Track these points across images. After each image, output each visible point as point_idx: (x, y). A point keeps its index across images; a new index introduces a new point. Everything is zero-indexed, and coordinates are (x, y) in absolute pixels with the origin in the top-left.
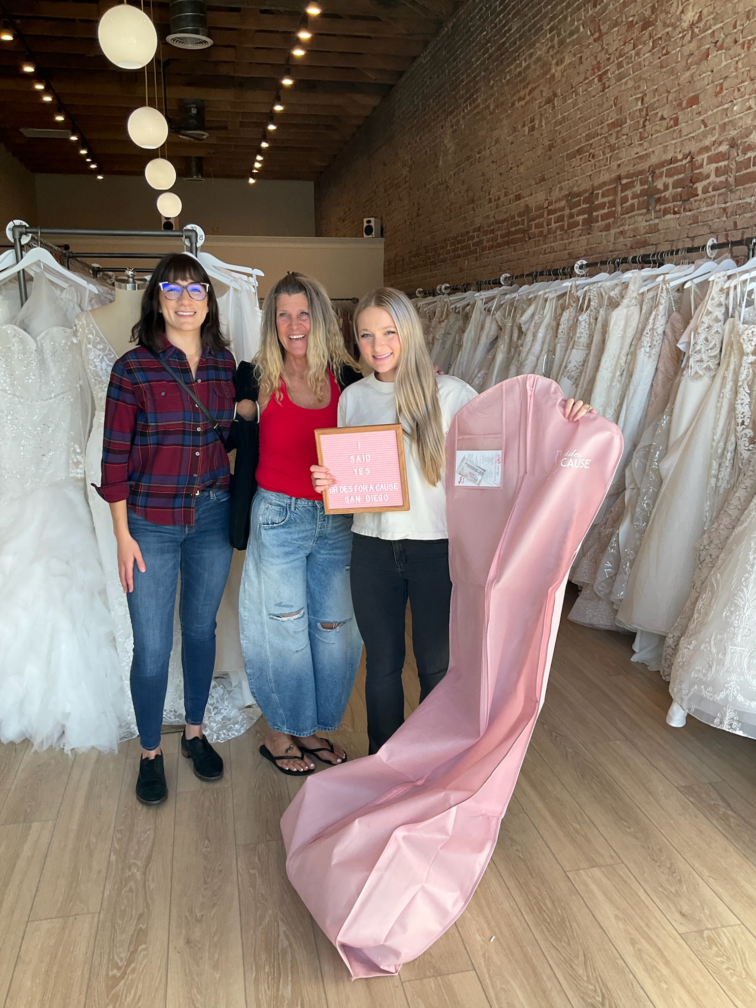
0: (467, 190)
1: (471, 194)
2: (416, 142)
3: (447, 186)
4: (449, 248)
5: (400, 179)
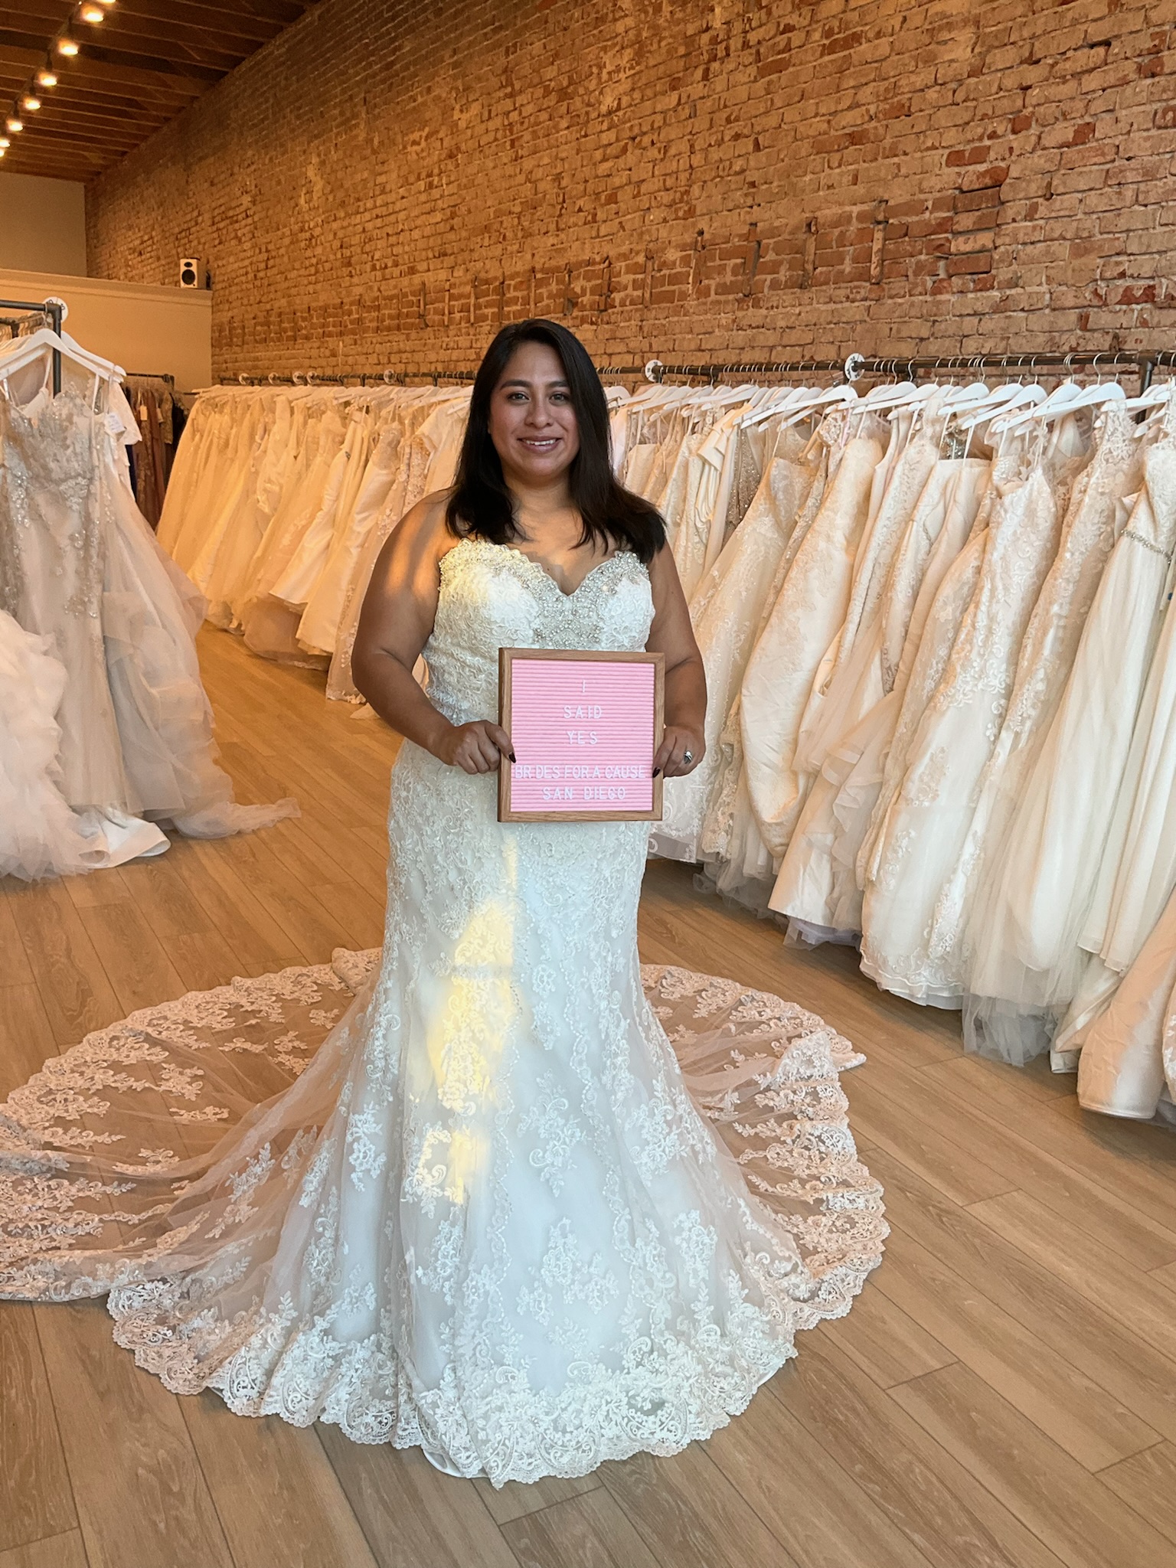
0: (341, 247)
1: (346, 253)
2: (264, 163)
4: (315, 320)
5: (238, 211)
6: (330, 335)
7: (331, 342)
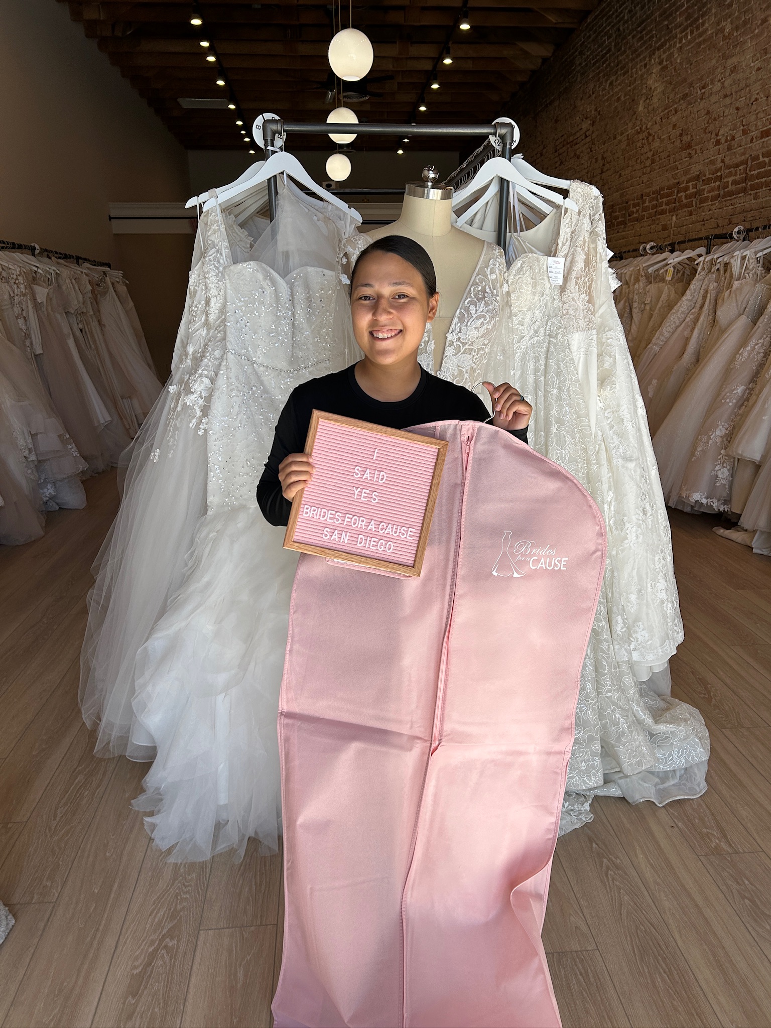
0: (681, 135)
1: (686, 139)
2: (604, 89)
3: (650, 134)
4: (647, 204)
5: (578, 135)
6: (663, 212)
7: (663, 219)
